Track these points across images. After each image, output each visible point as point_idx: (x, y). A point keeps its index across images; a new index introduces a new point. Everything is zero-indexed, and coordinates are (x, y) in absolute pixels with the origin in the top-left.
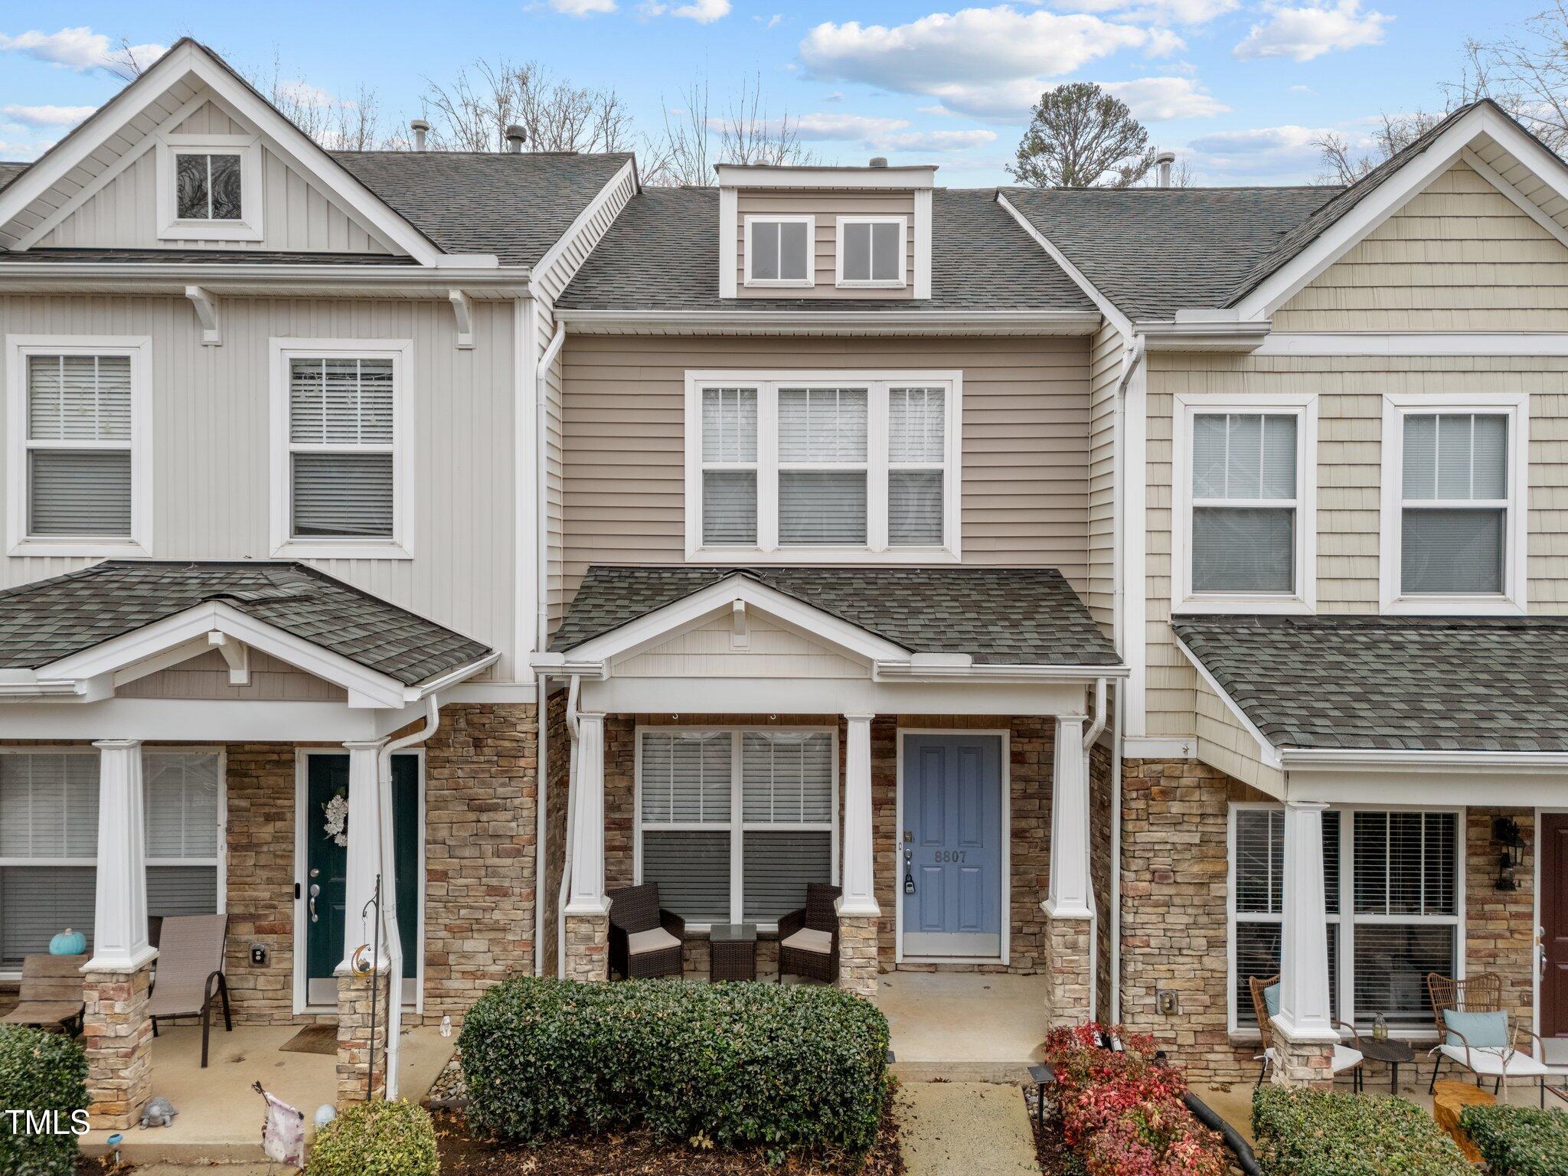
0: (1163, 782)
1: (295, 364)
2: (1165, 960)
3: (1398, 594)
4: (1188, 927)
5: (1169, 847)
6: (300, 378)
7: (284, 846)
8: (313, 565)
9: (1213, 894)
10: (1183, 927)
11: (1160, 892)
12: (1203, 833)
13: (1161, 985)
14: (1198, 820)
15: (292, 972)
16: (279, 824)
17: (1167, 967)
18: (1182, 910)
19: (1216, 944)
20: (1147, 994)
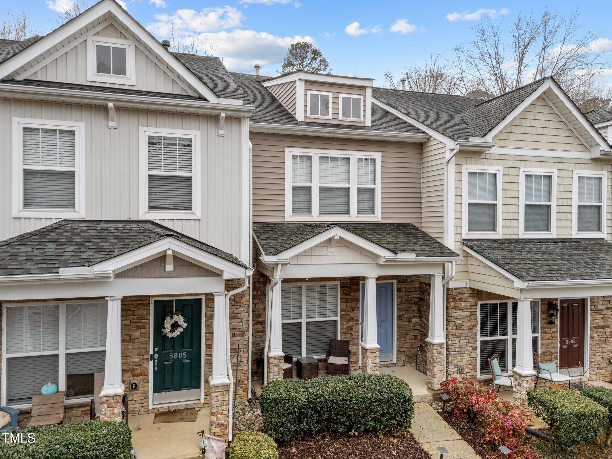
0: (459, 295)
1: (150, 138)
2: (460, 355)
3: (524, 232)
4: (467, 343)
5: (461, 317)
6: (151, 144)
7: (145, 339)
8: (158, 222)
9: (474, 332)
10: (465, 344)
11: (459, 332)
12: (471, 312)
13: (459, 364)
14: (469, 308)
15: (148, 392)
16: (143, 330)
17: (460, 358)
18: (465, 338)
19: (474, 348)
20: (455, 367)
